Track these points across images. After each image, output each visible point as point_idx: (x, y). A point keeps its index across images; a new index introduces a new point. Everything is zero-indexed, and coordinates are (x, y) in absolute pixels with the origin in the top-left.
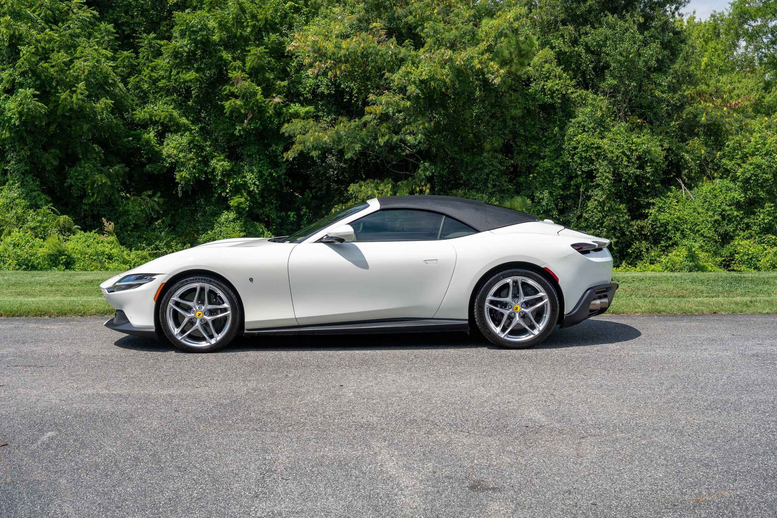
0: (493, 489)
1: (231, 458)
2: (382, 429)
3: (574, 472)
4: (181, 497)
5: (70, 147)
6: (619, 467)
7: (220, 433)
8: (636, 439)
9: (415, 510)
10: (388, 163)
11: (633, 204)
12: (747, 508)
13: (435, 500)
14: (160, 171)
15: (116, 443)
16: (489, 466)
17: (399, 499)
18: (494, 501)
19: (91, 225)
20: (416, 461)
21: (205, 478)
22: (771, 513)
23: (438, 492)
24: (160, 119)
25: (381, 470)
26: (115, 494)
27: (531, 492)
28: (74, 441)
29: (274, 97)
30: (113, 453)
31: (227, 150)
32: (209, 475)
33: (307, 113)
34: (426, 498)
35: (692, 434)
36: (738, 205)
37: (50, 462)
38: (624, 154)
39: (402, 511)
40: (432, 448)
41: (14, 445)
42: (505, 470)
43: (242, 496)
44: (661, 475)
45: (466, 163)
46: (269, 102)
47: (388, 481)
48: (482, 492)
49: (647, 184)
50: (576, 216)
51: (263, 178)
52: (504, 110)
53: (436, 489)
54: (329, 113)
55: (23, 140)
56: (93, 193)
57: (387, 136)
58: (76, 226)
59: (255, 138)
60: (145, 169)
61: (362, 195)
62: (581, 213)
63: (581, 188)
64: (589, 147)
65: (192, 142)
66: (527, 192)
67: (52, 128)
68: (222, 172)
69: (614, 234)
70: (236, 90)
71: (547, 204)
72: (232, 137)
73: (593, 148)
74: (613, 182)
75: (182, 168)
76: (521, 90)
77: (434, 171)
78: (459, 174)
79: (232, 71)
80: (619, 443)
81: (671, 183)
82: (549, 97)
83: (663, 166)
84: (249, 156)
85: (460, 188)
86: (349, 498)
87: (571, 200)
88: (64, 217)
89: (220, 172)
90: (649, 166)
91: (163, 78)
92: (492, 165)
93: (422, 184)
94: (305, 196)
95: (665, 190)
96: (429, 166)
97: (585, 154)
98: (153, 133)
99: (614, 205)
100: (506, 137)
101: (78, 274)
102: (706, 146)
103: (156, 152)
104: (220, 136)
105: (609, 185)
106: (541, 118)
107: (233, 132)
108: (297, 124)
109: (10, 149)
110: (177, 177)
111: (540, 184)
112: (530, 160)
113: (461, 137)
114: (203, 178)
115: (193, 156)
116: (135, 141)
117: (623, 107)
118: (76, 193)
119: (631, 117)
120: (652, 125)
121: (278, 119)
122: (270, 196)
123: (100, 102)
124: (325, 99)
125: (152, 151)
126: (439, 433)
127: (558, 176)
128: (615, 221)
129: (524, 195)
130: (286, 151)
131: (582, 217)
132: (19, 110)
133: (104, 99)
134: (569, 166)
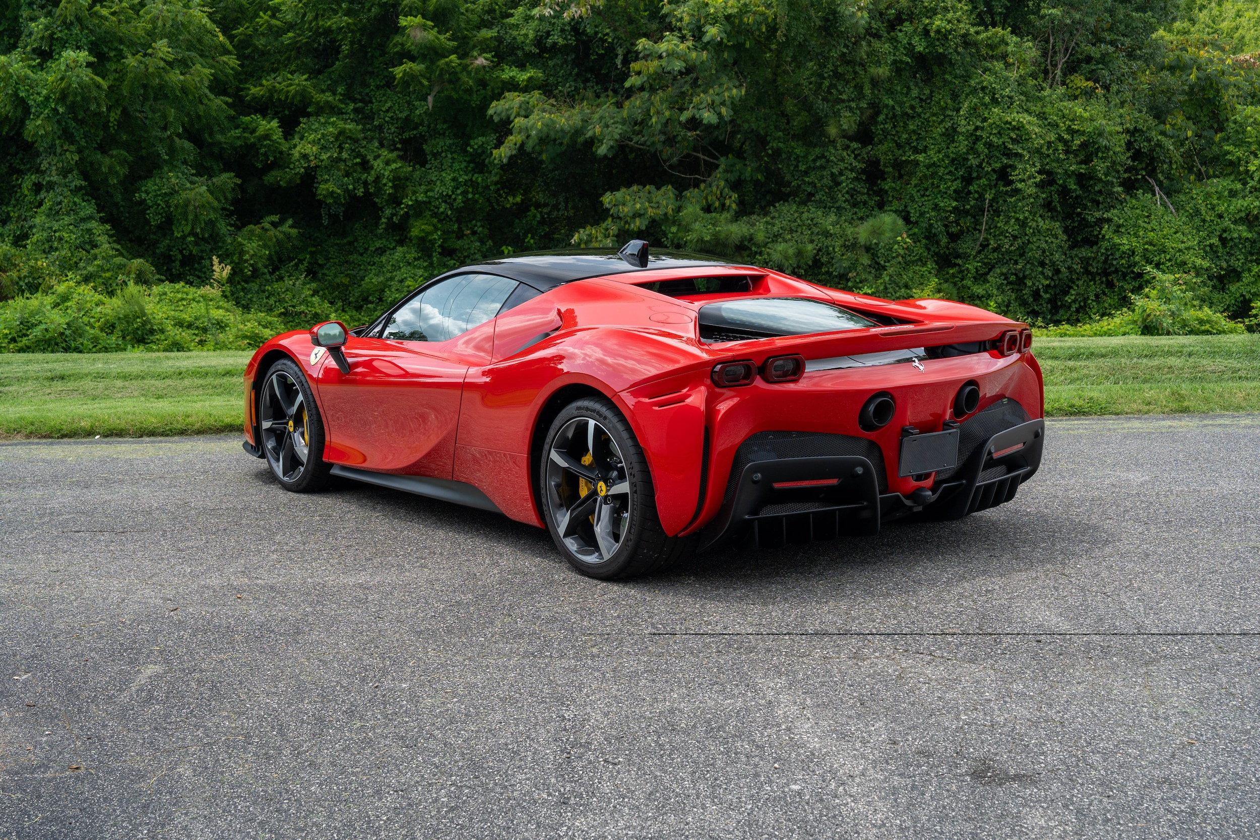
0: (1017, 777)
1: (497, 717)
2: (769, 650)
3: (1161, 738)
5: (143, 145)
6: (1243, 723)
7: (467, 662)
9: (883, 830)
10: (665, 162)
11: (1073, 222)
13: (914, 805)
14: (290, 181)
16: (992, 725)
17: (845, 805)
18: (1031, 807)
19: (180, 274)
20: (850, 717)
21: (456, 762)
23: (914, 787)
24: (287, 97)
25: (791, 739)
27: (1093, 783)
28: (199, 681)
29: (476, 58)
30: (274, 710)
31: (399, 146)
32: (463, 754)
33: (530, 78)
36: (1248, 220)
37: (156, 728)
38: (1060, 139)
39: (857, 832)
40: (873, 688)
41: (86, 693)
42: (1026, 735)
43: (535, 802)
45: (795, 159)
46: (467, 66)
47: (811, 765)
48: (1000, 785)
49: (1096, 188)
50: (978, 243)
51: (459, 191)
52: (857, 68)
53: (908, 781)
54: (567, 79)
55: (67, 135)
56: (186, 220)
57: (667, 114)
58: (158, 276)
59: (445, 126)
60: (266, 178)
61: (626, 210)
62: (986, 240)
63: (987, 196)
64: (1002, 128)
65: (342, 132)
66: (896, 205)
67: (114, 116)
68: (393, 181)
69: (1042, 273)
70: (413, 47)
71: (931, 225)
72: (407, 124)
73: (1009, 129)
74: (1041, 185)
75: (326, 177)
76: (885, 34)
77: (741, 173)
78: (783, 178)
79: (406, 16)
80: (1223, 673)
81: (1137, 185)
82: (937, 43)
83: (1124, 158)
84: (435, 155)
85: (787, 201)
86: (746, 803)
87: (969, 217)
88: (137, 263)
89: (390, 181)
90: (1101, 159)
91: (291, 27)
92: (843, 160)
93: (724, 195)
94: (528, 218)
95: (1128, 198)
96: (733, 165)
97: (995, 140)
98: (276, 120)
99: (1041, 224)
100: (862, 113)
101: (168, 358)
102: (1194, 124)
103: (281, 153)
104: (387, 122)
105: (1032, 190)
106: (919, 81)
107: (408, 115)
108: (512, 101)
109: (45, 151)
110: (319, 192)
111: (918, 191)
112: (901, 152)
113: (787, 115)
114: (360, 192)
115: (345, 155)
116: (246, 135)
117: (1061, 60)
118: (155, 220)
119: (1072, 78)
120: (1108, 91)
121: (483, 92)
122: (471, 221)
123: (192, 71)
124: (560, 56)
125: (275, 151)
126: (877, 657)
127: (949, 177)
128: (1044, 252)
129: (891, 211)
130: (497, 146)
131: (988, 245)
132: (63, 85)
133: (198, 66)
134: (967, 159)
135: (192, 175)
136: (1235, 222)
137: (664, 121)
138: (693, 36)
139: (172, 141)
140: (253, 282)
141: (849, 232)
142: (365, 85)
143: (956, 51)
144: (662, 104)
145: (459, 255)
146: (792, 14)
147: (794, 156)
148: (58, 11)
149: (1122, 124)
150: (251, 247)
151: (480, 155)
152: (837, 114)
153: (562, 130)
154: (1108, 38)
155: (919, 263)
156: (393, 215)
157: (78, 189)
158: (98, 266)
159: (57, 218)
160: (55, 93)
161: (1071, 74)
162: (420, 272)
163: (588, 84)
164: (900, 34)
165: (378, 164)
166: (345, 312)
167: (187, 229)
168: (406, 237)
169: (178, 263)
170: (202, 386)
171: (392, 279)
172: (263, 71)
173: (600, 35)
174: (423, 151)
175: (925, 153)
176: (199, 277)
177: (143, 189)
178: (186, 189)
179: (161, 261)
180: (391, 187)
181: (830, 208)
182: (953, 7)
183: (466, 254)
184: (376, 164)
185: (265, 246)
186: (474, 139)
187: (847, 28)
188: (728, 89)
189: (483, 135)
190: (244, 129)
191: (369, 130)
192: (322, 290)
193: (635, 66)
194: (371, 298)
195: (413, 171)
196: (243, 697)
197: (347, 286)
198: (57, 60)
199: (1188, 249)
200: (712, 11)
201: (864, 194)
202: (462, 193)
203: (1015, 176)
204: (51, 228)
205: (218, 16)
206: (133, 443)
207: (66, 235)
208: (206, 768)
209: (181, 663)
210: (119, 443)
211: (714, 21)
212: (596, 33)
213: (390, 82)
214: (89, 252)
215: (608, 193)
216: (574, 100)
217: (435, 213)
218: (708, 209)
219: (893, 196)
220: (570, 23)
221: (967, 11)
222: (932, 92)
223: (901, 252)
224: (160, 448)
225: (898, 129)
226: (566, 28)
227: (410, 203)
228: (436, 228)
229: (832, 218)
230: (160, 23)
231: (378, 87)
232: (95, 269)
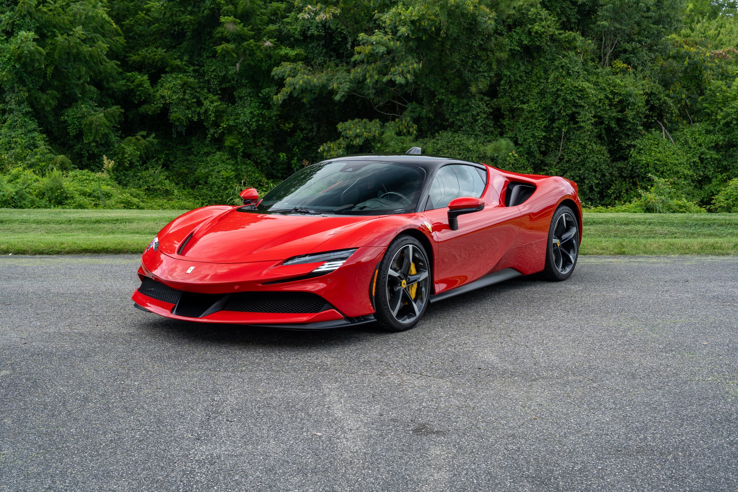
0: (437, 432)
1: (180, 399)
2: (335, 370)
3: (521, 416)
4: (123, 439)
5: (67, 88)
6: (567, 410)
7: (174, 373)
8: (588, 382)
9: (355, 454)
10: (375, 105)
11: (614, 146)
12: (690, 455)
13: (377, 443)
14: (154, 111)
15: (68, 382)
16: (437, 408)
17: (341, 442)
18: (436, 446)
19: (87, 165)
20: (363, 403)
21: (150, 419)
22: (714, 459)
23: (381, 435)
24: (153, 62)
25: (328, 412)
26: (58, 435)
27: (474, 435)
28: (27, 380)
29: (265, 42)
30: (64, 393)
31: (219, 92)
32: (155, 416)
33: (297, 54)
34: (368, 441)
35: (644, 377)
36: (717, 147)
38: (607, 97)
39: (342, 455)
40: (382, 390)
42: (452, 413)
43: (184, 438)
44: (608, 419)
45: (452, 105)
46: (260, 46)
47: (333, 424)
48: (426, 436)
49: (628, 127)
50: (558, 158)
51: (254, 120)
52: (489, 53)
53: (380, 433)
54: (319, 55)
55: (22, 81)
56: (91, 133)
57: (376, 77)
58: (73, 166)
59: (247, 81)
60: (140, 109)
61: (350, 133)
62: (562, 155)
63: (563, 130)
64: (573, 90)
65: (185, 84)
66: (510, 134)
67: (50, 70)
68: (215, 113)
69: (595, 176)
70: (228, 35)
71: (530, 146)
72: (224, 79)
73: (576, 91)
74: (595, 124)
75: (176, 109)
76: (506, 34)
77: (420, 113)
78: (445, 116)
79: (224, 16)
80: (570, 386)
81: (652, 126)
82: (536, 40)
83: (644, 110)
84: (241, 98)
85: (446, 130)
86: (291, 441)
87: (553, 142)
88: (61, 157)
89: (213, 113)
90: (631, 110)
91: (157, 20)
92: (479, 107)
93: (409, 125)
94: (295, 137)
95: (646, 133)
96: (416, 108)
97: (568, 97)
98: (147, 75)
99: (595, 147)
100: (491, 80)
101: (65, 212)
102: (687, 90)
103: (149, 95)
104: (213, 78)
105: (590, 127)
106: (525, 61)
107: (226, 74)
108: (287, 67)
109: (8, 90)
110: (171, 118)
111: (523, 126)
112: (513, 103)
113: (447, 80)
114: (196, 119)
115: (187, 97)
116: (129, 84)
117: (610, 51)
118: (72, 132)
119: (615, 62)
120: (636, 70)
121: (269, 61)
122: (261, 137)
123: (96, 45)
124: (315, 41)
125: (145, 94)
126: (392, 375)
127: (541, 118)
128: (596, 163)
129: (507, 137)
130: (276, 94)
131: (563, 159)
132: (19, 52)
133: (100, 43)
134: (552, 108)
135: (96, 106)
136: (709, 149)
137: (374, 81)
138: (392, 32)
139: (84, 86)
140: (130, 170)
141: (481, 150)
142: (200, 55)
143: (547, 44)
144: (373, 71)
145: (254, 157)
146: (450, 21)
147: (451, 104)
148: (17, 8)
149: (644, 90)
150: (129, 150)
151: (267, 98)
152: (477, 80)
153: (314, 85)
154: (636, 39)
155: (523, 169)
156: (215, 133)
157: (27, 113)
158: (38, 158)
159: (14, 130)
160: (14, 56)
161: (615, 59)
162: (230, 167)
163: (332, 59)
164: (514, 33)
165: (206, 103)
166: (185, 189)
167: (91, 138)
168: (222, 146)
169: (86, 158)
170: (81, 228)
171: (213, 170)
172: (140, 46)
173: (339, 30)
174: (234, 95)
175: (528, 104)
176: (98, 167)
177: (66, 114)
178: (91, 115)
179: (76, 157)
180: (214, 116)
181: (471, 135)
182: (546, 19)
183: (257, 157)
184: (205, 103)
185: (138, 149)
186: (263, 89)
187: (483, 29)
188: (412, 64)
189: (269, 87)
190: (127, 80)
191: (202, 82)
192: (172, 176)
193: (357, 49)
194: (200, 182)
195: (227, 107)
196: (49, 387)
197: (187, 174)
198: (17, 36)
199: (680, 164)
200: (403, 18)
201: (491, 127)
202: (256, 121)
203: (579, 118)
204: (10, 136)
205: (114, 13)
206: (29, 258)
207: (19, 140)
208: (20, 420)
209: (21, 370)
210: (22, 258)
211: (405, 24)
212: (337, 29)
213: (214, 55)
214: (32, 150)
215: (341, 123)
216: (323, 67)
217: (240, 133)
218: (399, 134)
219: (509, 129)
220: (321, 23)
221: (554, 21)
222: (533, 68)
223: (512, 162)
224: (44, 261)
225: (512, 89)
226: (320, 25)
227: (225, 126)
228: (240, 142)
229: (472, 140)
230: (78, 17)
231: (208, 57)
232: (36, 160)
